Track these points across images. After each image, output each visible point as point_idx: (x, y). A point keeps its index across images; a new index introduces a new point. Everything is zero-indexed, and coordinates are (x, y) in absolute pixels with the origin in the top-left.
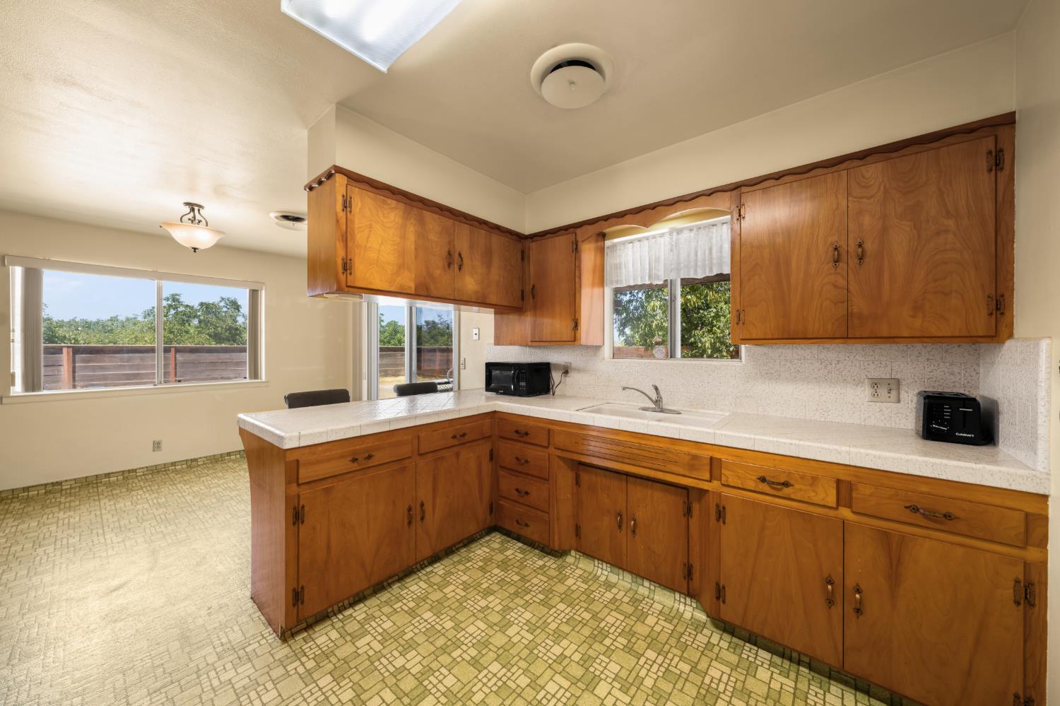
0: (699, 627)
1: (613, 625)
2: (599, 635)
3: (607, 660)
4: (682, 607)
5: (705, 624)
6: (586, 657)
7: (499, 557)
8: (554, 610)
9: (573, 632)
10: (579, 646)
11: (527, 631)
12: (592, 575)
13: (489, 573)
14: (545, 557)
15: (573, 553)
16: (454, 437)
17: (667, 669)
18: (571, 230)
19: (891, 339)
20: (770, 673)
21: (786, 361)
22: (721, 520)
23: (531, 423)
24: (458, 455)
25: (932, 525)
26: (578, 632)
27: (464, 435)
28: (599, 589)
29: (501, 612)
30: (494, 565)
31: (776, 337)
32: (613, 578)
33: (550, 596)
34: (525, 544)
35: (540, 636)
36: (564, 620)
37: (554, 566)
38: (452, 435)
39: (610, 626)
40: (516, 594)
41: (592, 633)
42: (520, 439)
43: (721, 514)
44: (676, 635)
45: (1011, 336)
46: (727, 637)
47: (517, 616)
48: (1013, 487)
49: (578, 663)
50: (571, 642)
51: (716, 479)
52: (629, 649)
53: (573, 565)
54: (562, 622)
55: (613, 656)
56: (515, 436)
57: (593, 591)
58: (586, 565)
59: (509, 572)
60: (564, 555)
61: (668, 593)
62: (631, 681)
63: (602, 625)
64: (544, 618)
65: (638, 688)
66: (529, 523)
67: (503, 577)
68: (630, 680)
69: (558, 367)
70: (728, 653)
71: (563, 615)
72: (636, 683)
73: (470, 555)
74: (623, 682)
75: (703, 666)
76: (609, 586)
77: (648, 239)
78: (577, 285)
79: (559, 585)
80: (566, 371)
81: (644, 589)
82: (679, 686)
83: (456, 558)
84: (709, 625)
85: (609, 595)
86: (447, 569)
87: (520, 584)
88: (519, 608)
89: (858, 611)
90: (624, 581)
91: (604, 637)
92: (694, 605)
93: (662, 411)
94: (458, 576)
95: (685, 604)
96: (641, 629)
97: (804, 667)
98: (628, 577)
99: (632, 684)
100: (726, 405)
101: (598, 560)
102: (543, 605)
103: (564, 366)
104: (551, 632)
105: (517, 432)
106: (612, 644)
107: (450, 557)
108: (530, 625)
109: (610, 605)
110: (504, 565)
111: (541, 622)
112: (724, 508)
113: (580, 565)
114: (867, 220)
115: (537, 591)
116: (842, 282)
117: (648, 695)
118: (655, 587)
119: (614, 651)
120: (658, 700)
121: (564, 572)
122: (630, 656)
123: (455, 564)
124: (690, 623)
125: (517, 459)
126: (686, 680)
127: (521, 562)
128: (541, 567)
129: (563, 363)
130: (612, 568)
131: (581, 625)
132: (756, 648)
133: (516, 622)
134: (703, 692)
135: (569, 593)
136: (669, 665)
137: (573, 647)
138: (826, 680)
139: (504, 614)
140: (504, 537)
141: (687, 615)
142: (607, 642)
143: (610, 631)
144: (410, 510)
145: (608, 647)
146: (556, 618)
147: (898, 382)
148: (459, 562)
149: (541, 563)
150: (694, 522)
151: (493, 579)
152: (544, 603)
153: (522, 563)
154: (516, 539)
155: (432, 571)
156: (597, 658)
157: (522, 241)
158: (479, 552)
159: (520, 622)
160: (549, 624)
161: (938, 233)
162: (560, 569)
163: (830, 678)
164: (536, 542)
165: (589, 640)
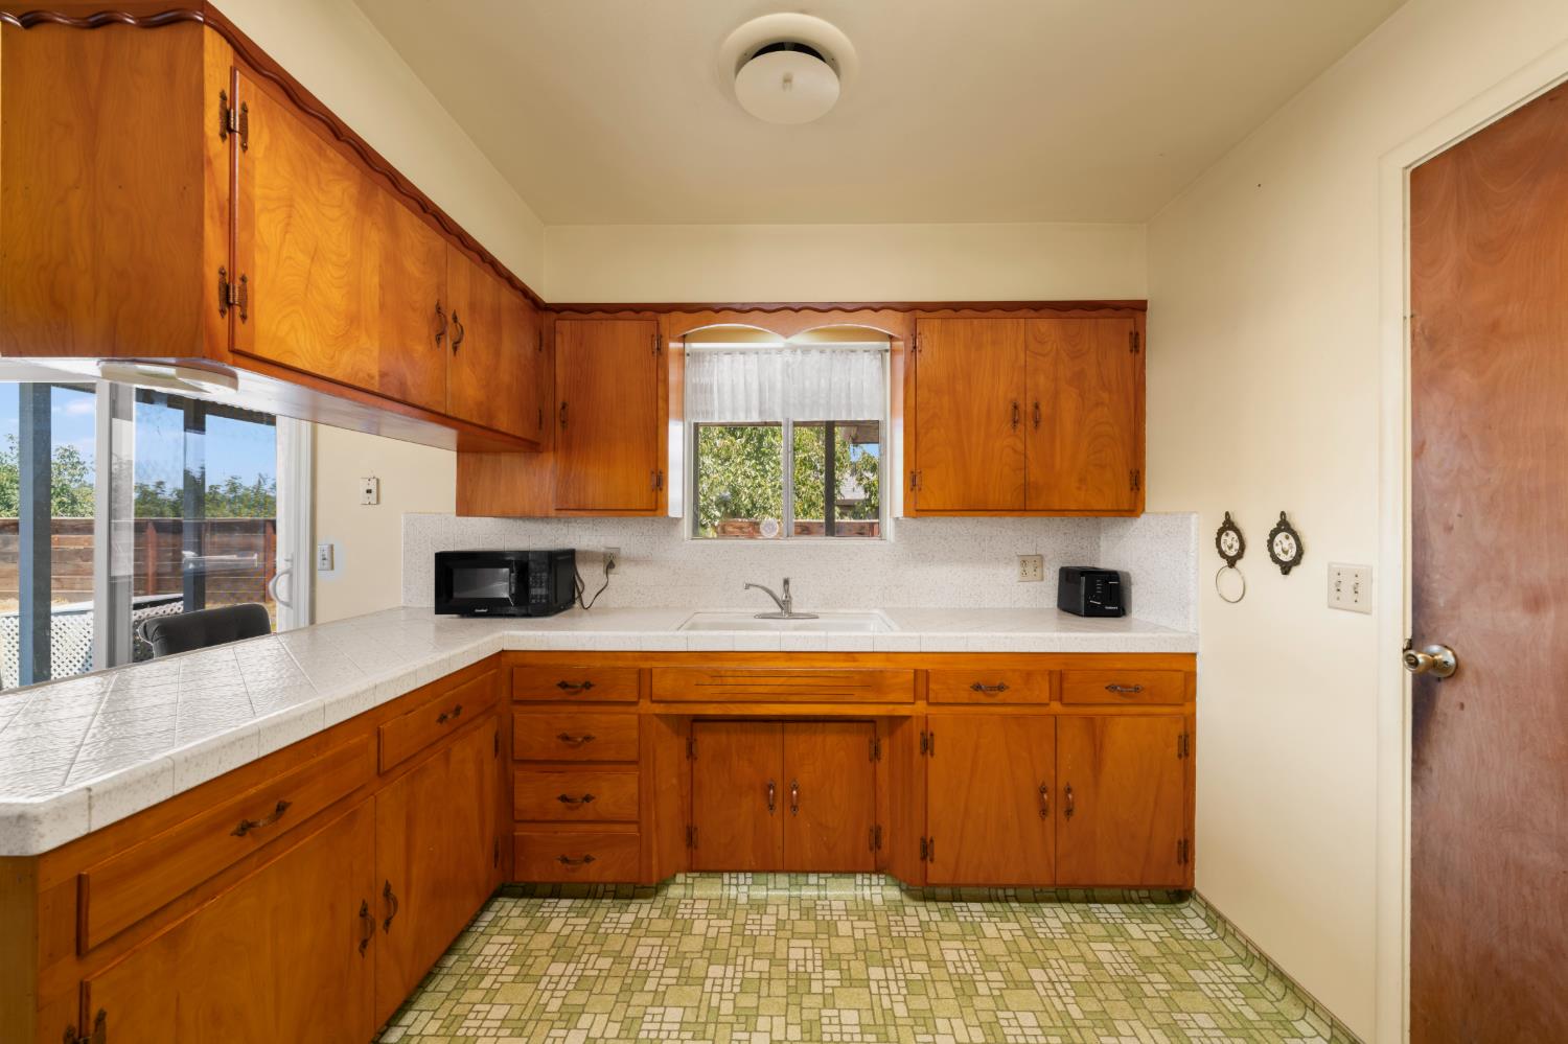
0: (898, 909)
1: (805, 960)
2: (798, 985)
3: (835, 1012)
4: (867, 892)
5: (902, 901)
6: (806, 1025)
7: (542, 942)
8: (709, 983)
9: (762, 1001)
10: (786, 1016)
11: (693, 1039)
12: (725, 902)
13: (546, 979)
14: (628, 905)
15: (680, 878)
16: (442, 719)
17: (906, 980)
18: (649, 314)
19: (1061, 512)
20: (993, 925)
21: (941, 537)
22: (929, 752)
23: (598, 664)
24: (447, 757)
25: (1129, 701)
26: (769, 996)
27: (457, 711)
28: (749, 917)
29: (624, 1034)
30: (545, 960)
31: (956, 508)
32: (759, 893)
33: (686, 963)
34: (574, 897)
35: (719, 1034)
36: (736, 989)
37: (655, 913)
38: (437, 717)
39: (801, 963)
40: (627, 989)
41: (788, 986)
42: (573, 698)
43: (927, 745)
44: (883, 932)
45: (1144, 510)
46: (931, 905)
47: (657, 1026)
48: (1179, 651)
49: (802, 1040)
50: (772, 1017)
51: (921, 699)
52: (848, 981)
53: (685, 897)
54: (735, 994)
55: (837, 1002)
56: (560, 694)
57: (744, 925)
58: (709, 889)
59: (583, 960)
60: (662, 889)
61: (845, 881)
62: (882, 1022)
63: (792, 967)
64: (704, 1004)
65: (896, 1026)
66: (592, 855)
67: (580, 973)
68: (880, 1021)
69: (591, 557)
70: (947, 925)
71: (728, 983)
72: (889, 1020)
73: (476, 964)
74: (874, 1029)
75: (935, 955)
76: (761, 907)
77: (757, 353)
78: (661, 413)
79: (685, 939)
80: (610, 563)
81: (811, 889)
82: (932, 994)
83: (446, 984)
84: (906, 900)
85: (769, 920)
86: (442, 1014)
87: (620, 970)
88: (650, 1010)
89: (1069, 812)
90: (776, 891)
91: (807, 982)
92: (882, 882)
93: (792, 616)
94: (481, 1016)
95: (870, 886)
96: (842, 946)
97: (1013, 901)
98: (783, 879)
99: (885, 1025)
100: (871, 600)
101: (730, 872)
102: (686, 984)
103: (605, 555)
104: (732, 1019)
105: (563, 685)
106: (824, 987)
107: (430, 988)
108: (691, 1027)
109: (780, 934)
110: (562, 950)
111: (703, 1012)
112: (932, 735)
113: (697, 893)
114: (1042, 380)
115: (660, 967)
116: (1020, 447)
117: (912, 1027)
118: (826, 879)
119: (833, 994)
120: (925, 1025)
121: (679, 916)
122: (856, 990)
123: (455, 995)
124: (886, 908)
125: (566, 738)
126: (933, 981)
127: (593, 929)
128: (637, 924)
129: (603, 550)
130: (755, 876)
131: (764, 983)
132: (964, 904)
133: (663, 1035)
134: (957, 984)
135: (711, 944)
136: (905, 974)
137: (779, 1022)
138: (1035, 905)
139: (632, 1035)
140: (523, 902)
141: (878, 900)
142: (816, 987)
143: (809, 970)
144: (364, 913)
145: (823, 994)
146: (721, 993)
147: (1042, 557)
148: (462, 987)
149: (628, 918)
150: (883, 765)
151: (562, 985)
152: (685, 980)
153: (596, 933)
154: (551, 896)
155: (405, 1034)
156: (820, 1017)
157: (540, 312)
158: (490, 950)
159: (669, 1031)
160: (719, 1008)
161: (1097, 404)
162: (668, 912)
163: (1036, 901)
164: (598, 884)
165: (793, 999)
